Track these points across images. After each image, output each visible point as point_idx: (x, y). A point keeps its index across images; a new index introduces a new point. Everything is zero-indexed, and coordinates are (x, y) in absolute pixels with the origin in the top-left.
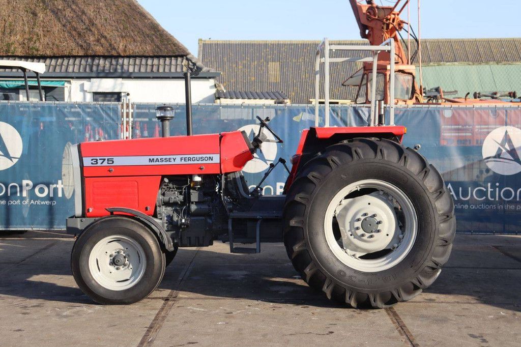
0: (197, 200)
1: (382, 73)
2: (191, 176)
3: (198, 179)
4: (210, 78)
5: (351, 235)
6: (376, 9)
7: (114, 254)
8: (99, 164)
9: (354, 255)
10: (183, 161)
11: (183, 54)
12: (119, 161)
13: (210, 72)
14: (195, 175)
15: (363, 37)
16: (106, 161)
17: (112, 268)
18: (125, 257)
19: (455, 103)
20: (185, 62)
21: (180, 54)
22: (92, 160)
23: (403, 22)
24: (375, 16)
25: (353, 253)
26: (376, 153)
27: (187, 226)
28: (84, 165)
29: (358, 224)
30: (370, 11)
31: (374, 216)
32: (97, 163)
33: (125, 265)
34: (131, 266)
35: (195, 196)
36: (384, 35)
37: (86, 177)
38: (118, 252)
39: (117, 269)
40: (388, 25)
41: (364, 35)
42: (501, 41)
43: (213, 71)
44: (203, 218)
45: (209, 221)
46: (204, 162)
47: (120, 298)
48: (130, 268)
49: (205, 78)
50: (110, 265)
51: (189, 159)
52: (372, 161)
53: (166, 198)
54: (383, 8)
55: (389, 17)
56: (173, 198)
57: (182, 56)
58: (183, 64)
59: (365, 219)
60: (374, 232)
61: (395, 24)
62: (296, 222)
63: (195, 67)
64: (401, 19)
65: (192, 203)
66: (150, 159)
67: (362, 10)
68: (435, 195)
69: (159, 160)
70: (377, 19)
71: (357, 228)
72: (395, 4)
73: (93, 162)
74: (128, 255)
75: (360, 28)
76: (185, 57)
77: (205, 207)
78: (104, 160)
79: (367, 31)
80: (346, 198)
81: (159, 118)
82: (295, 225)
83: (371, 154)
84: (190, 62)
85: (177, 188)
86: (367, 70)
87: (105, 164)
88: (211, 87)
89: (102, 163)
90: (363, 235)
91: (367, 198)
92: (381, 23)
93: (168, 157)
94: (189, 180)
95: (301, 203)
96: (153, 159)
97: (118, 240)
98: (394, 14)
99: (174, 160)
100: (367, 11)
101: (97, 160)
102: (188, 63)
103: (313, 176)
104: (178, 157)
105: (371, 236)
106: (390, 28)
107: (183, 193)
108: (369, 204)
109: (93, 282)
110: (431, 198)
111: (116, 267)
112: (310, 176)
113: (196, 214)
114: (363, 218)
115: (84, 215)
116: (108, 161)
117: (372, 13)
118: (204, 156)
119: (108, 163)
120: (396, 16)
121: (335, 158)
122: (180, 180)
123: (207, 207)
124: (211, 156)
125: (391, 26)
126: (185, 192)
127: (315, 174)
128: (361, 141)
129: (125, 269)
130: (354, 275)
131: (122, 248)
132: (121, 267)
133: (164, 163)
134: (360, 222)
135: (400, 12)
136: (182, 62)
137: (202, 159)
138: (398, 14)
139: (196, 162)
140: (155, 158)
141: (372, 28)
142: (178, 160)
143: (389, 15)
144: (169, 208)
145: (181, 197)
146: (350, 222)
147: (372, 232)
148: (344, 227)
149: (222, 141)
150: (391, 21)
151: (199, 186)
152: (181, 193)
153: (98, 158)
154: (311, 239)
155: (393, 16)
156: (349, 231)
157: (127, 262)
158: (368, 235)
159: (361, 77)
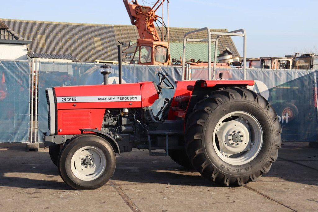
0: (126, 124)
1: (150, 46)
2: (122, 109)
3: (127, 111)
4: (24, 44)
5: (226, 144)
6: (142, 8)
7: (84, 158)
8: (67, 101)
9: (226, 156)
10: (119, 99)
11: (4, 27)
12: (80, 99)
13: (24, 40)
14: (125, 108)
15: (133, 24)
16: (71, 99)
17: (83, 167)
18: (91, 160)
19: (194, 66)
20: (6, 33)
21: (3, 28)
22: (62, 98)
23: (157, 16)
24: (141, 12)
25: (226, 154)
26: (242, 96)
27: (120, 140)
28: (58, 102)
29: (230, 137)
30: (138, 8)
31: (239, 132)
32: (66, 101)
33: (91, 165)
34: (95, 165)
35: (124, 121)
36: (147, 24)
37: (59, 109)
38: (87, 157)
39: (86, 167)
40: (149, 17)
41: (133, 23)
42: (175, 29)
43: (26, 39)
44: (128, 134)
45: (132, 136)
46: (132, 100)
47: (89, 185)
48: (94, 167)
49: (21, 44)
50: (82, 165)
51: (123, 98)
52: (240, 100)
53: (107, 123)
54: (145, 8)
55: (150, 13)
56: (111, 122)
57: (4, 29)
58: (5, 34)
59: (234, 134)
60: (239, 142)
61: (153, 17)
62: (197, 137)
63: (14, 37)
64: (156, 15)
65: (123, 125)
66: (99, 98)
67: (132, 8)
68: (273, 120)
69: (105, 99)
70: (142, 14)
71: (230, 140)
72: (153, 5)
73: (63, 100)
74: (93, 159)
75: (131, 19)
76: (6, 30)
77: (130, 128)
78: (70, 98)
79: (135, 20)
80: (223, 122)
81: (102, 73)
82: (197, 138)
83: (239, 97)
84: (10, 33)
85: (113, 116)
86: (140, 44)
87: (71, 101)
88: (25, 50)
89: (69, 101)
90: (233, 144)
91: (234, 122)
92: (145, 16)
93: (110, 97)
94: (121, 111)
95: (200, 125)
96: (101, 98)
97: (88, 149)
98: (152, 11)
99: (114, 99)
100: (135, 9)
101: (66, 98)
102: (9, 34)
103: (207, 109)
104: (116, 97)
105: (238, 144)
106: (150, 19)
107: (117, 119)
108: (236, 125)
109: (73, 176)
110: (271, 122)
111: (85, 166)
112: (205, 109)
113: (125, 132)
114: (233, 134)
115: (56, 134)
116: (73, 99)
117: (139, 10)
118: (132, 96)
119: (73, 101)
120: (154, 12)
121: (220, 99)
122: (115, 111)
123: (132, 128)
124: (136, 96)
125: (150, 18)
126: (118, 119)
127: (208, 108)
128: (232, 89)
129: (91, 167)
130: (230, 167)
131: (90, 154)
132: (88, 166)
133: (108, 101)
134: (231, 136)
135: (156, 10)
136: (4, 33)
137: (131, 98)
138: (155, 12)
139: (127, 100)
140: (102, 97)
141: (138, 19)
142: (116, 99)
143: (150, 11)
144: (106, 129)
145: (116, 122)
146: (225, 136)
147: (238, 141)
148: (222, 139)
149: (142, 87)
150: (151, 15)
151: (128, 115)
152: (115, 119)
153: (66, 97)
154: (206, 147)
155: (152, 13)
156: (225, 141)
157: (92, 163)
158: (235, 143)
159: (136, 48)
